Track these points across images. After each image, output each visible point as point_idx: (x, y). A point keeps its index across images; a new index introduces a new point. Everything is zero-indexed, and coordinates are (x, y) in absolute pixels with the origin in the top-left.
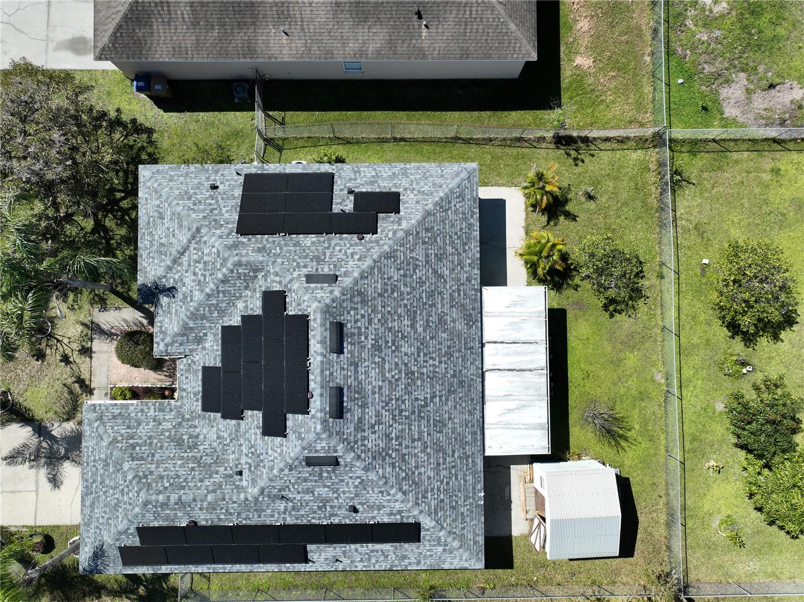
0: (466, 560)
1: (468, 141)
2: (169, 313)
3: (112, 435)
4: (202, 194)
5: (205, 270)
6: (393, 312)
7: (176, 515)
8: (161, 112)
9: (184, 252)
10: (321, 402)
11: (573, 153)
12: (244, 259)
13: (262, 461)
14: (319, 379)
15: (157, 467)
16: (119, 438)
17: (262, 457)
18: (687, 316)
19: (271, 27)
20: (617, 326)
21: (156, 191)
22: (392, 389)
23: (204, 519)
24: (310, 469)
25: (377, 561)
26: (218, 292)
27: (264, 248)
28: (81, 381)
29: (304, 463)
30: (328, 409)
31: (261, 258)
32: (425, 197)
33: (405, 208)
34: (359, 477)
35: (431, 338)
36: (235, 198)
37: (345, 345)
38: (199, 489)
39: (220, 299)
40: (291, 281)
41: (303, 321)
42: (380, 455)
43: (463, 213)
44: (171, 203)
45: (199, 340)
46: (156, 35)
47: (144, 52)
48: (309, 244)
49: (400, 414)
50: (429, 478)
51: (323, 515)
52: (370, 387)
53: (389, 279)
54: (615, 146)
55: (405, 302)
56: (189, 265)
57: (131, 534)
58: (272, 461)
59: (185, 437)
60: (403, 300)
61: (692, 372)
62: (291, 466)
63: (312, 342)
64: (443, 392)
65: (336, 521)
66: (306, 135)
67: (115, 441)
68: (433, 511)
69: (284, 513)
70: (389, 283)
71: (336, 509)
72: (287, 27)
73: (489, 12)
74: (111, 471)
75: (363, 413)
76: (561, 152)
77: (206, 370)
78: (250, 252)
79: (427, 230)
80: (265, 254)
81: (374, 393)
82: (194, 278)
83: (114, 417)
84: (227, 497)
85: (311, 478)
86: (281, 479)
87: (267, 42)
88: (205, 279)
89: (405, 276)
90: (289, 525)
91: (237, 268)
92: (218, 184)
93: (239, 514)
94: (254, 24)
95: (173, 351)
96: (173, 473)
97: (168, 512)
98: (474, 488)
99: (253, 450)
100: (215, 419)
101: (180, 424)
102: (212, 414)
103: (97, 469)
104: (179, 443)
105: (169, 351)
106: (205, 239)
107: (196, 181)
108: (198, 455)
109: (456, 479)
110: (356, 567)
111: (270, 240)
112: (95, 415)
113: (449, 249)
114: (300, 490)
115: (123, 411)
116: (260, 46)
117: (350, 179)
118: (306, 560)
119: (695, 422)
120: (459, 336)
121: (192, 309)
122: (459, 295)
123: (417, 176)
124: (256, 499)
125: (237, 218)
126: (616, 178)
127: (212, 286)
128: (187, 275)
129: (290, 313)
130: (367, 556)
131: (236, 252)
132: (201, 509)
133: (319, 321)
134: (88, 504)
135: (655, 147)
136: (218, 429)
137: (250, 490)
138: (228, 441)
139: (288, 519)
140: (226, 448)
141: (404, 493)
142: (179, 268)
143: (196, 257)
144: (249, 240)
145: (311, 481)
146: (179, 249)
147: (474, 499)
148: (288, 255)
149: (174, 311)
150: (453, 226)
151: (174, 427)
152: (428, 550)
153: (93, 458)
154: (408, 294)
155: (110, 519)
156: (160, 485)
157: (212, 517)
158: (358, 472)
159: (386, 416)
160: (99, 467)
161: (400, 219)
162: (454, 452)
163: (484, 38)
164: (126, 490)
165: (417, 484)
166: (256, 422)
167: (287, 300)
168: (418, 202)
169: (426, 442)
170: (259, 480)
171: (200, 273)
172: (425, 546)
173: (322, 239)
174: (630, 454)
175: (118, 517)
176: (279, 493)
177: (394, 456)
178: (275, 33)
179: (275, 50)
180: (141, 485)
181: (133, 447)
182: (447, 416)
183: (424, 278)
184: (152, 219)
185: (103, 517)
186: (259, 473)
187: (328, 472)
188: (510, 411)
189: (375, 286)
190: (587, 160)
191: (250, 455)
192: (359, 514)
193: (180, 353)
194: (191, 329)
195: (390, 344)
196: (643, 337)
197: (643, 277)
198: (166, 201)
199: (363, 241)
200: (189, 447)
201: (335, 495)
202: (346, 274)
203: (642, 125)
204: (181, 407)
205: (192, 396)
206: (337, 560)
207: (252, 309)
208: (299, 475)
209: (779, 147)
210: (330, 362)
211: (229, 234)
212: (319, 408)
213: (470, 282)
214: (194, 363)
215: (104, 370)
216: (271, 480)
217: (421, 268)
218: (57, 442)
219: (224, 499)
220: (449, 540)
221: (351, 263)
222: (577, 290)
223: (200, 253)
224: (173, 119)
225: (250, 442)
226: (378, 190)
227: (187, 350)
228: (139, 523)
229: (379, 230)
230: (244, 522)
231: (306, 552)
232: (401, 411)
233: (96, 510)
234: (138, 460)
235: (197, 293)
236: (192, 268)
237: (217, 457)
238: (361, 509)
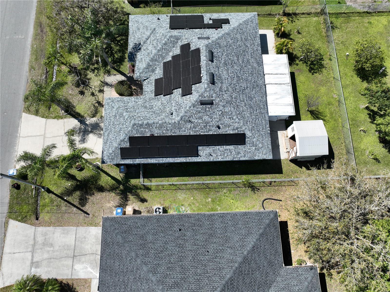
0: (265, 155)
2: (141, 61)
4: (154, 21)
5: (157, 42)
6: (230, 53)
7: (145, 131)
8: (133, 8)
9: (148, 38)
10: (207, 77)
11: (290, 19)
12: (173, 35)
13: (181, 106)
14: (205, 69)
15: (137, 114)
16: (121, 107)
18: (343, 74)
20: (315, 78)
21: (136, 21)
22: (232, 80)
23: (157, 132)
24: (202, 107)
25: (227, 155)
26: (163, 49)
27: (180, 32)
28: (98, 102)
29: (199, 103)
30: (209, 80)
32: (239, 20)
33: (232, 23)
34: (221, 110)
35: (245, 66)
36: (167, 22)
37: (214, 60)
38: (155, 120)
39: (163, 52)
40: (192, 39)
41: (198, 51)
42: (229, 103)
43: (253, 27)
45: (153, 71)
48: (197, 31)
50: (248, 117)
51: (206, 131)
52: (224, 77)
54: (307, 16)
56: (150, 42)
57: (126, 142)
58: (186, 105)
59: (148, 106)
60: (234, 50)
61: (348, 94)
62: (194, 105)
63: (202, 57)
64: (251, 87)
65: (211, 133)
67: (119, 107)
68: (250, 130)
69: (190, 129)
70: (228, 43)
71: (211, 127)
74: (118, 118)
75: (222, 85)
77: (156, 81)
78: (175, 33)
79: (241, 29)
80: (181, 34)
81: (225, 80)
82: (153, 46)
83: (118, 101)
85: (202, 111)
86: (190, 111)
88: (157, 45)
89: (234, 42)
90: (191, 135)
91: (171, 38)
92: (160, 19)
93: (171, 130)
95: (143, 76)
96: (144, 116)
97: (142, 129)
98: (266, 126)
99: (177, 103)
100: (160, 98)
101: (145, 102)
102: (159, 96)
103: (111, 120)
104: (146, 107)
105: (141, 76)
106: (157, 31)
107: (151, 18)
108: (154, 111)
109: (258, 120)
110: (218, 158)
111: (182, 30)
113: (249, 38)
114: (197, 117)
115: (122, 99)
118: (197, 155)
119: (352, 113)
120: (255, 68)
121: (152, 57)
122: (254, 54)
123: (235, 16)
124: (179, 122)
125: (169, 26)
126: (309, 27)
127: (160, 46)
128: (149, 46)
129: (192, 50)
130: (223, 153)
131: (170, 33)
133: (204, 49)
135: (322, 15)
136: (162, 101)
137: (176, 119)
138: (166, 104)
139: (191, 132)
140: (165, 107)
141: (239, 119)
142: (146, 45)
143: (153, 39)
144: (174, 30)
147: (266, 130)
148: (190, 34)
149: (144, 60)
150: (250, 30)
151: (143, 103)
152: (249, 149)
153: (109, 116)
154: (236, 49)
155: (117, 137)
156: (139, 119)
157: (160, 132)
158: (221, 108)
159: (230, 89)
160: (112, 119)
161: (230, 25)
162: (257, 110)
164: (124, 123)
165: (243, 117)
166: (178, 93)
167: (191, 46)
168: (236, 21)
169: (246, 103)
170: (180, 114)
171: (155, 44)
172: (247, 146)
173: (202, 30)
174: (327, 126)
175: (120, 135)
176: (188, 119)
177: (234, 105)
180: (131, 119)
181: (127, 109)
182: (253, 96)
183: (241, 45)
184: (135, 31)
185: (113, 137)
186: (180, 111)
187: (209, 108)
188: (277, 99)
189: (223, 43)
190: (296, 21)
191: (176, 106)
192: (220, 130)
193: (145, 77)
194: (151, 66)
195: (230, 64)
196: (326, 82)
197: (323, 60)
198: (141, 23)
199: (217, 30)
200: (150, 109)
201: (211, 120)
202: (213, 37)
203: (316, 9)
204: (145, 97)
205: (150, 92)
206: (211, 155)
207: (176, 53)
208: (197, 110)
209: (369, 15)
210: (209, 64)
211: (166, 29)
212: (206, 79)
213: (258, 51)
214: (151, 80)
216: (185, 113)
217: (239, 41)
218: (88, 126)
220: (257, 143)
221: (214, 35)
222: (297, 65)
223: (155, 37)
224: (137, 10)
225: (176, 101)
227: (148, 75)
228: (130, 135)
229: (223, 28)
230: (173, 134)
231: (198, 151)
232: (236, 89)
233: (110, 136)
234: (129, 112)
235: (154, 51)
236: (152, 43)
237: (162, 111)
238: (221, 127)
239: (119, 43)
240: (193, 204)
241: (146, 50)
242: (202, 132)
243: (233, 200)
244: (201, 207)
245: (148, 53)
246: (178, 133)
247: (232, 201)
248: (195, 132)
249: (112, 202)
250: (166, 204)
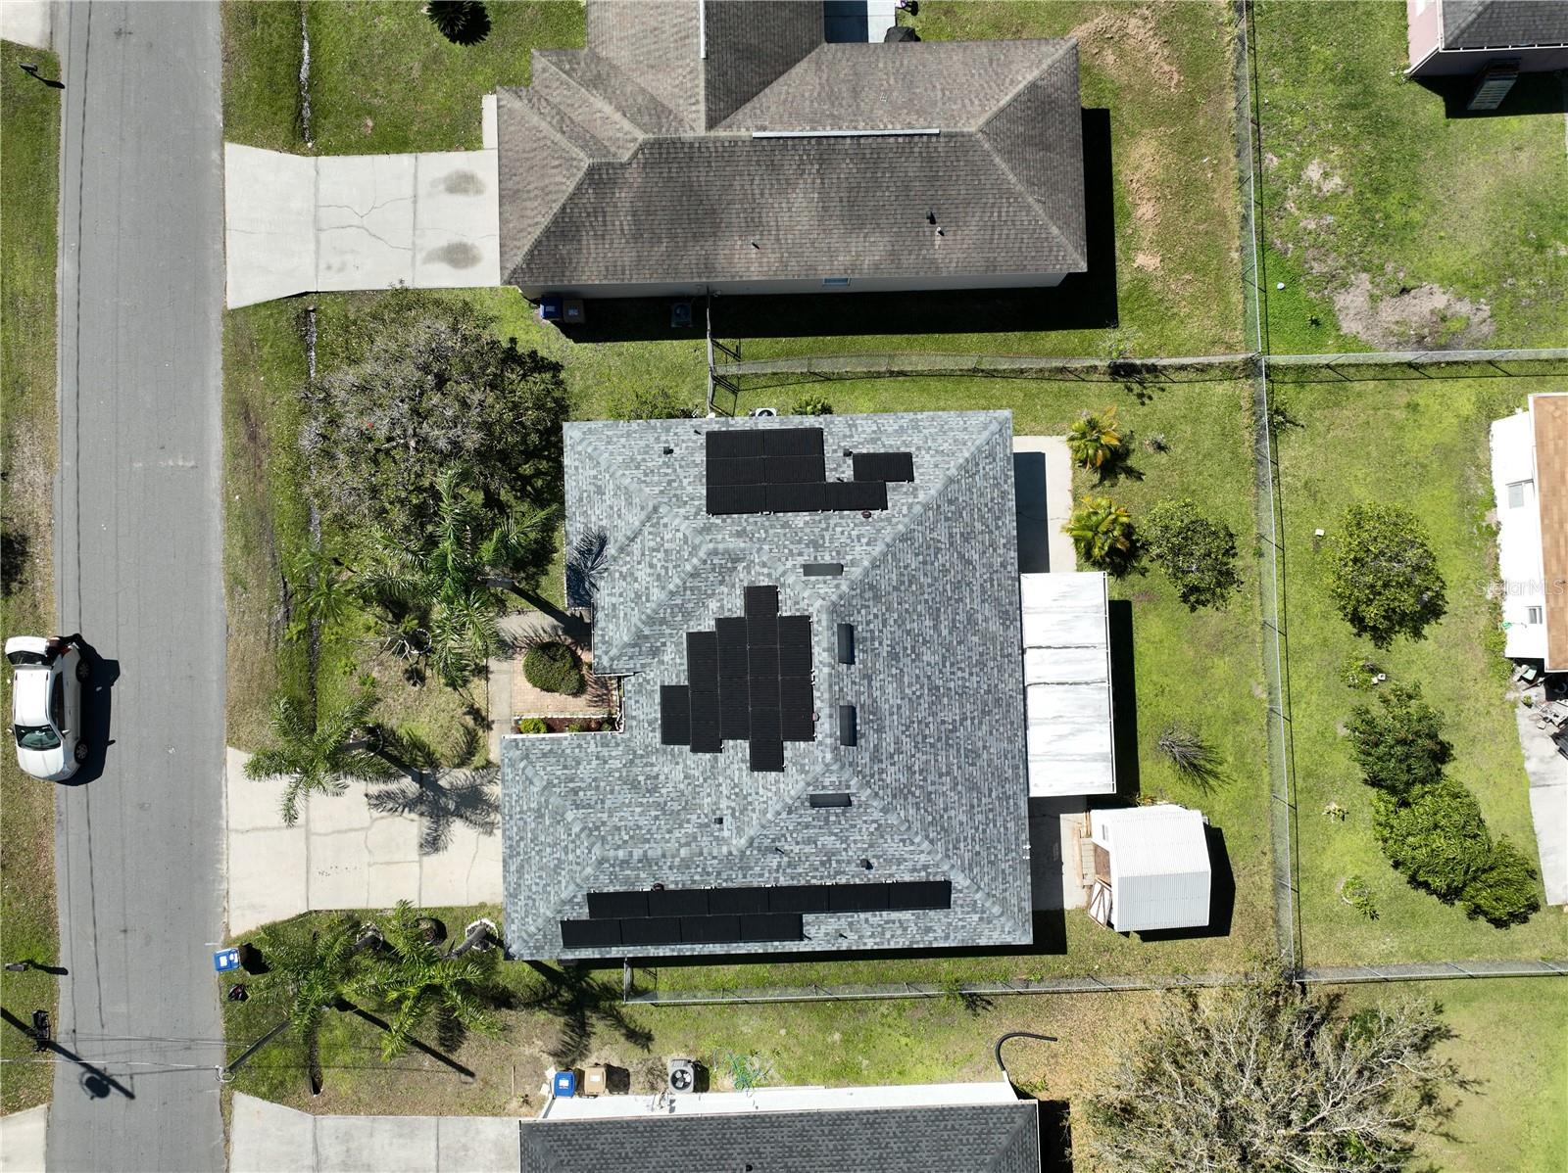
0: (1009, 932)
1: (991, 374)
2: (614, 617)
3: (545, 777)
4: (653, 460)
5: (666, 561)
6: (911, 610)
7: (637, 877)
8: (571, 343)
9: (635, 537)
10: (831, 725)
11: (1136, 387)
12: (721, 547)
13: (750, 803)
14: (826, 696)
15: (611, 816)
16: (556, 781)
17: (750, 799)
18: (1295, 606)
19: (737, 238)
20: (1201, 623)
21: (590, 457)
22: (913, 710)
23: (673, 881)
24: (814, 812)
25: (893, 936)
26: (685, 589)
27: (744, 530)
28: (475, 713)
29: (807, 804)
30: (838, 733)
31: (742, 545)
32: (946, 458)
33: (921, 474)
34: (873, 821)
35: (959, 643)
36: (697, 465)
37: (856, 654)
38: (668, 841)
39: (687, 597)
40: (784, 573)
41: (802, 624)
42: (902, 793)
43: (995, 478)
44: (613, 473)
45: (655, 652)
46: (585, 251)
47: (567, 274)
48: (801, 525)
49: (924, 741)
50: (961, 824)
51: (826, 874)
52: (887, 706)
53: (906, 567)
54: (1193, 376)
55: (926, 596)
56: (643, 554)
57: (578, 904)
58: (764, 802)
59: (641, 778)
60: (922, 594)
61: (1304, 684)
62: (790, 808)
63: (816, 650)
64: (976, 714)
65: (842, 880)
66: (770, 371)
67: (550, 785)
68: (967, 866)
69: (777, 871)
70: (906, 572)
71: (844, 865)
72: (758, 237)
73: (1024, 213)
74: (547, 823)
75: (880, 739)
76: (1119, 386)
77: (666, 690)
78: (727, 537)
79: (950, 502)
80: (747, 540)
81: (892, 714)
82: (652, 571)
83: (544, 755)
84: (705, 851)
85: (815, 823)
86: (777, 825)
87: (730, 258)
88: (667, 573)
89: (925, 563)
90: (782, 888)
91: (712, 557)
92: (672, 447)
93: (719, 874)
94: (715, 234)
95: (620, 666)
96: (632, 824)
97: (629, 872)
98: (1017, 839)
99: (737, 790)
100: (681, 753)
101: (632, 762)
102: (676, 747)
103: (525, 823)
104: (634, 785)
105: (614, 667)
106: (665, 520)
107: (642, 443)
108: (662, 800)
109: (995, 826)
110: (865, 944)
111: (751, 520)
112: (519, 752)
113: (978, 526)
114: (799, 839)
115: (555, 747)
116: (721, 261)
117: (845, 436)
118: (801, 937)
119: (1309, 751)
120: (993, 639)
121: (649, 611)
122: (992, 586)
123: (933, 430)
124: (743, 853)
125: (704, 492)
126: (1196, 420)
127: (678, 581)
128: (640, 567)
129: (784, 614)
130: (879, 929)
131: (710, 537)
132: (670, 868)
133: (824, 623)
134: (513, 868)
135: (1247, 377)
136: (686, 766)
137: (734, 842)
138: (701, 780)
139: (782, 879)
140: (697, 789)
141: (932, 842)
142: (628, 559)
143: (652, 544)
144: (724, 521)
145: (815, 827)
146: (629, 533)
147: (1018, 853)
148: (776, 539)
149: (622, 615)
150: (982, 495)
151: (624, 766)
152: (960, 920)
153: (518, 809)
154: (930, 586)
155: (549, 885)
156: (617, 838)
157: (684, 878)
158: (875, 814)
159: (907, 745)
160: (529, 820)
161: (915, 489)
162: (990, 790)
163: (1017, 245)
164: (571, 846)
165: (946, 831)
166: (740, 755)
167: (780, 597)
168: (936, 466)
169: (956, 778)
170: (746, 829)
171: (659, 565)
172: (956, 913)
173: (817, 518)
174: (1223, 796)
175: (560, 882)
176: (773, 844)
177: (917, 794)
178: (741, 245)
179: (740, 266)
180: (593, 839)
181: (576, 792)
182: (980, 744)
183: (948, 564)
184: (585, 495)
185: (537, 884)
186: (746, 819)
187: (837, 815)
188: (1061, 737)
189: (888, 578)
190: (1156, 396)
191: (733, 797)
192: (873, 871)
193: (628, 670)
194: (646, 637)
195: (909, 652)
196: (1236, 637)
197: (1234, 555)
198: (607, 470)
199: (870, 519)
200: (648, 791)
201: (844, 846)
202: (853, 563)
203: (1230, 347)
204: (629, 740)
205: (646, 725)
206: (841, 936)
207: (729, 610)
208: (800, 820)
209: (1416, 374)
210: (839, 675)
211: (697, 514)
212: (828, 732)
213: (1005, 568)
214: (648, 682)
215: (505, 696)
216: (763, 827)
217: (943, 552)
218: (445, 795)
219: (701, 854)
220: (987, 904)
221: (858, 548)
222: (1143, 575)
223: (658, 539)
225: (733, 780)
226: (882, 451)
227: (638, 666)
228: (590, 888)
229: (889, 505)
230: (724, 885)
231: (801, 925)
232: (925, 737)
233: (526, 876)
234: (583, 807)
235: (656, 590)
236: (647, 558)
237: (687, 803)
238: (876, 865)
239: (529, 488)
240: (787, 1049)
241: (629, 579)
242: (814, 877)
243: (909, 1036)
244: (811, 1058)
245: (636, 593)
246: (738, 881)
247: (904, 1040)
248: (793, 879)
249: (540, 1043)
250: (705, 1050)
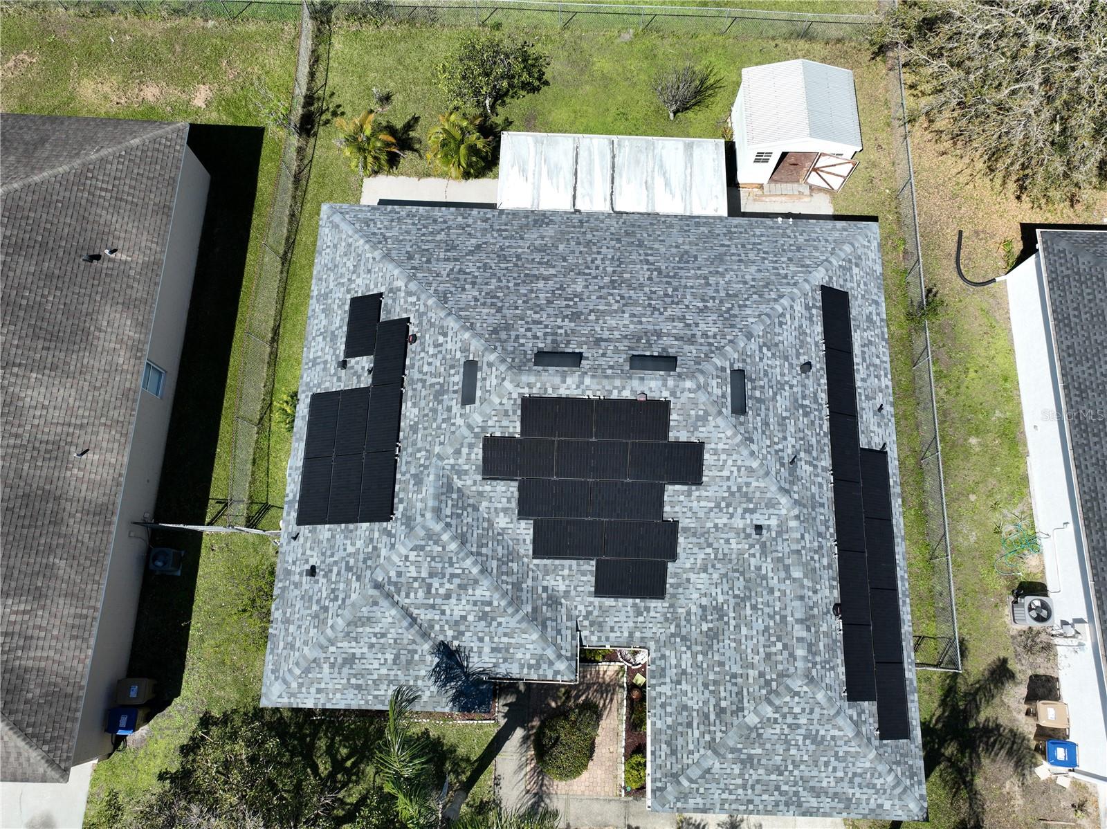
0: (869, 241)
1: (290, 243)
2: (507, 650)
3: (702, 751)
4: (320, 591)
5: (444, 576)
6: (525, 298)
7: (826, 634)
8: (177, 700)
9: (411, 616)
10: (652, 379)
11: (324, 117)
12: (431, 503)
13: (739, 488)
14: (618, 383)
15: (752, 666)
16: (707, 738)
17: (734, 489)
19: (69, 473)
21: (307, 671)
22: (636, 303)
23: (829, 592)
24: (750, 412)
25: (878, 357)
26: (479, 554)
27: (415, 476)
29: (742, 418)
30: (662, 373)
31: (432, 477)
32: (362, 263)
33: (376, 285)
34: (761, 349)
35: (565, 260)
36: (333, 536)
37: (570, 351)
38: (784, 593)
39: (490, 553)
40: (470, 427)
41: (532, 407)
42: (728, 319)
43: (392, 221)
44: (329, 640)
45: (554, 602)
46: (43, 664)
47: (69, 690)
48: (416, 411)
49: (671, 296)
50: (760, 271)
51: (816, 413)
52: (631, 326)
53: (476, 300)
54: (322, 67)
55: (511, 285)
56: (433, 607)
57: (859, 715)
58: (739, 471)
59: (705, 627)
60: (508, 288)
62: (746, 439)
63: (563, 392)
64: (641, 252)
65: (823, 397)
66: (249, 466)
67: (711, 746)
68: (804, 269)
69: (815, 467)
70: (482, 300)
71: (807, 392)
72: (73, 449)
73: (109, 166)
74: (759, 751)
75: (668, 335)
76: (322, 131)
77: (602, 589)
78: (420, 496)
79: (410, 258)
80: (426, 472)
81: (641, 323)
82: (454, 596)
83: (674, 752)
84: (795, 547)
85: (763, 415)
86: (765, 458)
87: (92, 484)
88: (457, 576)
89: (473, 284)
90: (834, 464)
91: (443, 516)
92: (308, 567)
93: (820, 535)
94: (57, 499)
95: (569, 648)
96: (762, 639)
97: (821, 645)
98: (772, 228)
99: (723, 504)
100: (676, 575)
101: (684, 639)
102: (669, 580)
103: (758, 781)
104: (713, 636)
105: (569, 654)
106: (393, 574)
107: (299, 604)
109: (760, 244)
110: (887, 387)
111: (404, 469)
112: (669, 788)
113: (440, 237)
114: (780, 435)
115: (664, 737)
116: (96, 496)
117: (325, 369)
118: (882, 454)
120: (562, 232)
121: (503, 603)
122: (506, 230)
123: (332, 278)
124: (797, 503)
125: (365, 525)
126: (366, 68)
127: (468, 562)
128: (448, 612)
129: (519, 429)
130: (872, 369)
131: (419, 518)
132: (815, 592)
133: (532, 379)
134: (814, 802)
135: (329, 21)
136: (691, 569)
137: (784, 512)
138: (709, 550)
139: (823, 463)
140: (720, 556)
141: (781, 297)
142: (437, 627)
143: (421, 594)
144: (401, 501)
145: (767, 415)
146: (405, 624)
147: (786, 228)
148: (429, 439)
149: (505, 640)
150: (408, 232)
151: (689, 648)
152: (858, 286)
153: (740, 791)
154: (500, 280)
155: (837, 753)
156: (780, 658)
157: (826, 577)
158: (753, 348)
159: (674, 311)
160: (755, 777)
161: (391, 291)
162: (723, 245)
163: (144, 180)
164: (789, 720)
165: (768, 284)
166: (682, 498)
167: (498, 434)
168: (369, 271)
169: (710, 272)
170: (769, 495)
171: (447, 586)
172: (852, 288)
173: (410, 393)
174: (723, 74)
175: (833, 738)
176: (787, 466)
177: (730, 306)
178: (79, 469)
179: (107, 474)
180: (781, 689)
181: (721, 712)
182: (674, 250)
183: (478, 264)
184: (353, 681)
185: (835, 770)
186: (758, 494)
187: (754, 388)
188: (667, 184)
189: (486, 317)
190: (336, 100)
191: (731, 510)
192: (813, 362)
193: (573, 638)
194: (535, 609)
195: (571, 303)
196: (575, 50)
198: (324, 649)
199: (418, 335)
200: (721, 618)
201: (787, 387)
202: (465, 350)
203: (298, 36)
204: (657, 642)
205: (641, 619)
206: (880, 411)
207: (509, 501)
208: (760, 431)
210: (594, 369)
211: (389, 534)
212: (660, 384)
213: (489, 219)
214: (589, 613)
215: (596, 807)
216: (767, 473)
217: (464, 267)
219: (798, 552)
220: (842, 256)
221: (449, 346)
222: (511, 123)
223: (416, 585)
224: (192, 681)
225: (711, 509)
226: (345, 328)
227: (569, 624)
228: (841, 698)
229: (404, 316)
230: (832, 530)
231: (870, 450)
232: (666, 295)
233: (824, 784)
234: (741, 701)
235: (478, 592)
236: (439, 601)
237: (735, 571)
238: (806, 357)
239: (349, 764)
240: (990, 494)
241: (462, 628)
242: (821, 427)
243: (968, 369)
244: (998, 469)
245: (481, 619)
246: (827, 513)
247: (972, 374)
248: (823, 451)
249: (1008, 784)
250: (999, 585)
